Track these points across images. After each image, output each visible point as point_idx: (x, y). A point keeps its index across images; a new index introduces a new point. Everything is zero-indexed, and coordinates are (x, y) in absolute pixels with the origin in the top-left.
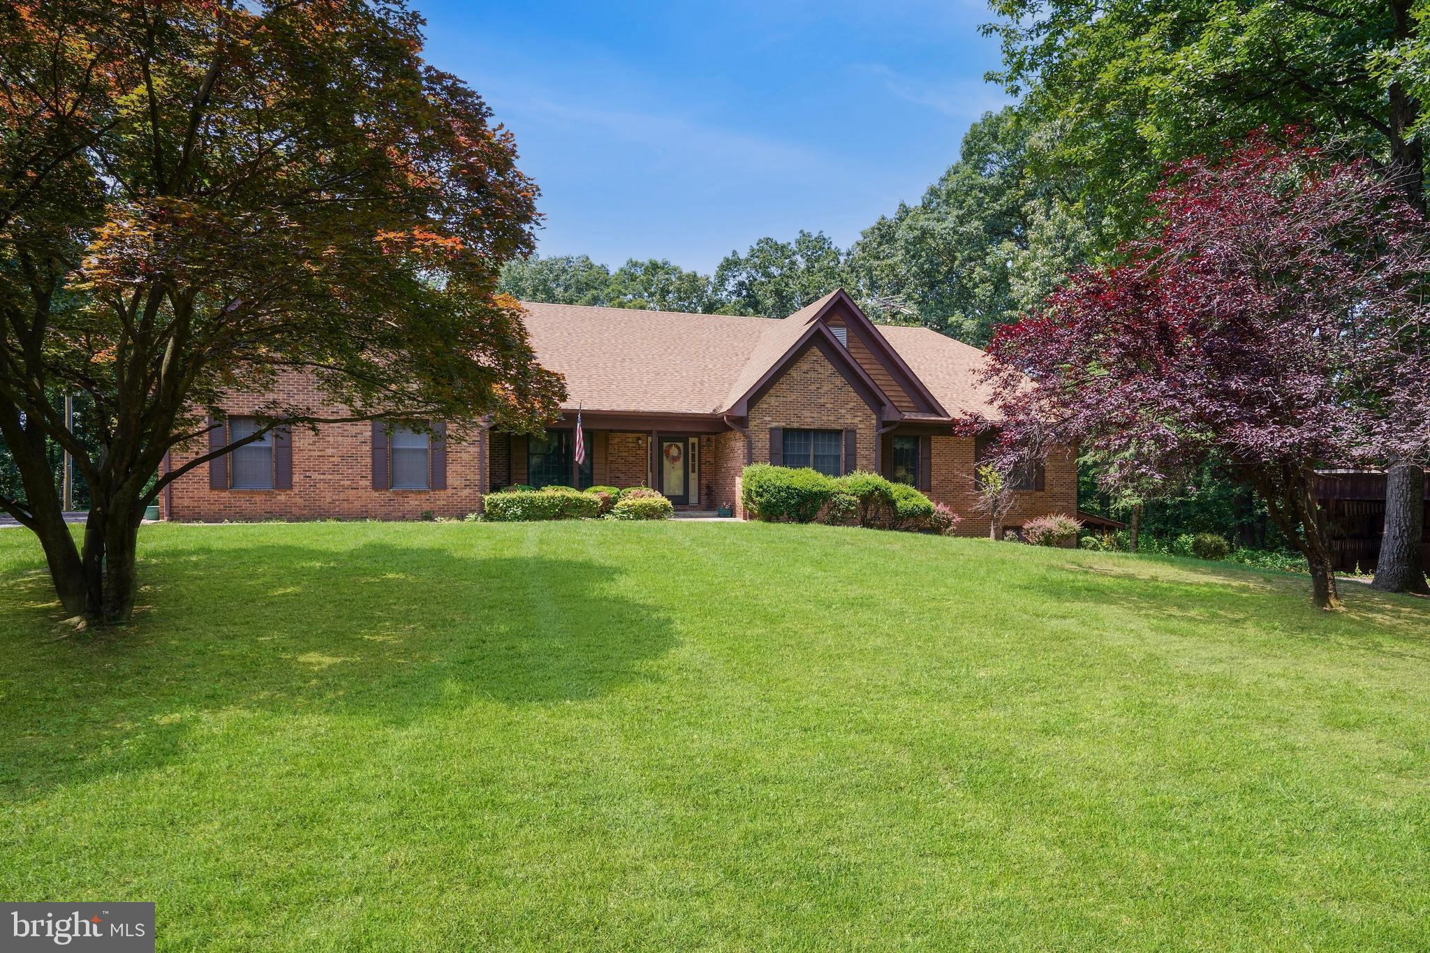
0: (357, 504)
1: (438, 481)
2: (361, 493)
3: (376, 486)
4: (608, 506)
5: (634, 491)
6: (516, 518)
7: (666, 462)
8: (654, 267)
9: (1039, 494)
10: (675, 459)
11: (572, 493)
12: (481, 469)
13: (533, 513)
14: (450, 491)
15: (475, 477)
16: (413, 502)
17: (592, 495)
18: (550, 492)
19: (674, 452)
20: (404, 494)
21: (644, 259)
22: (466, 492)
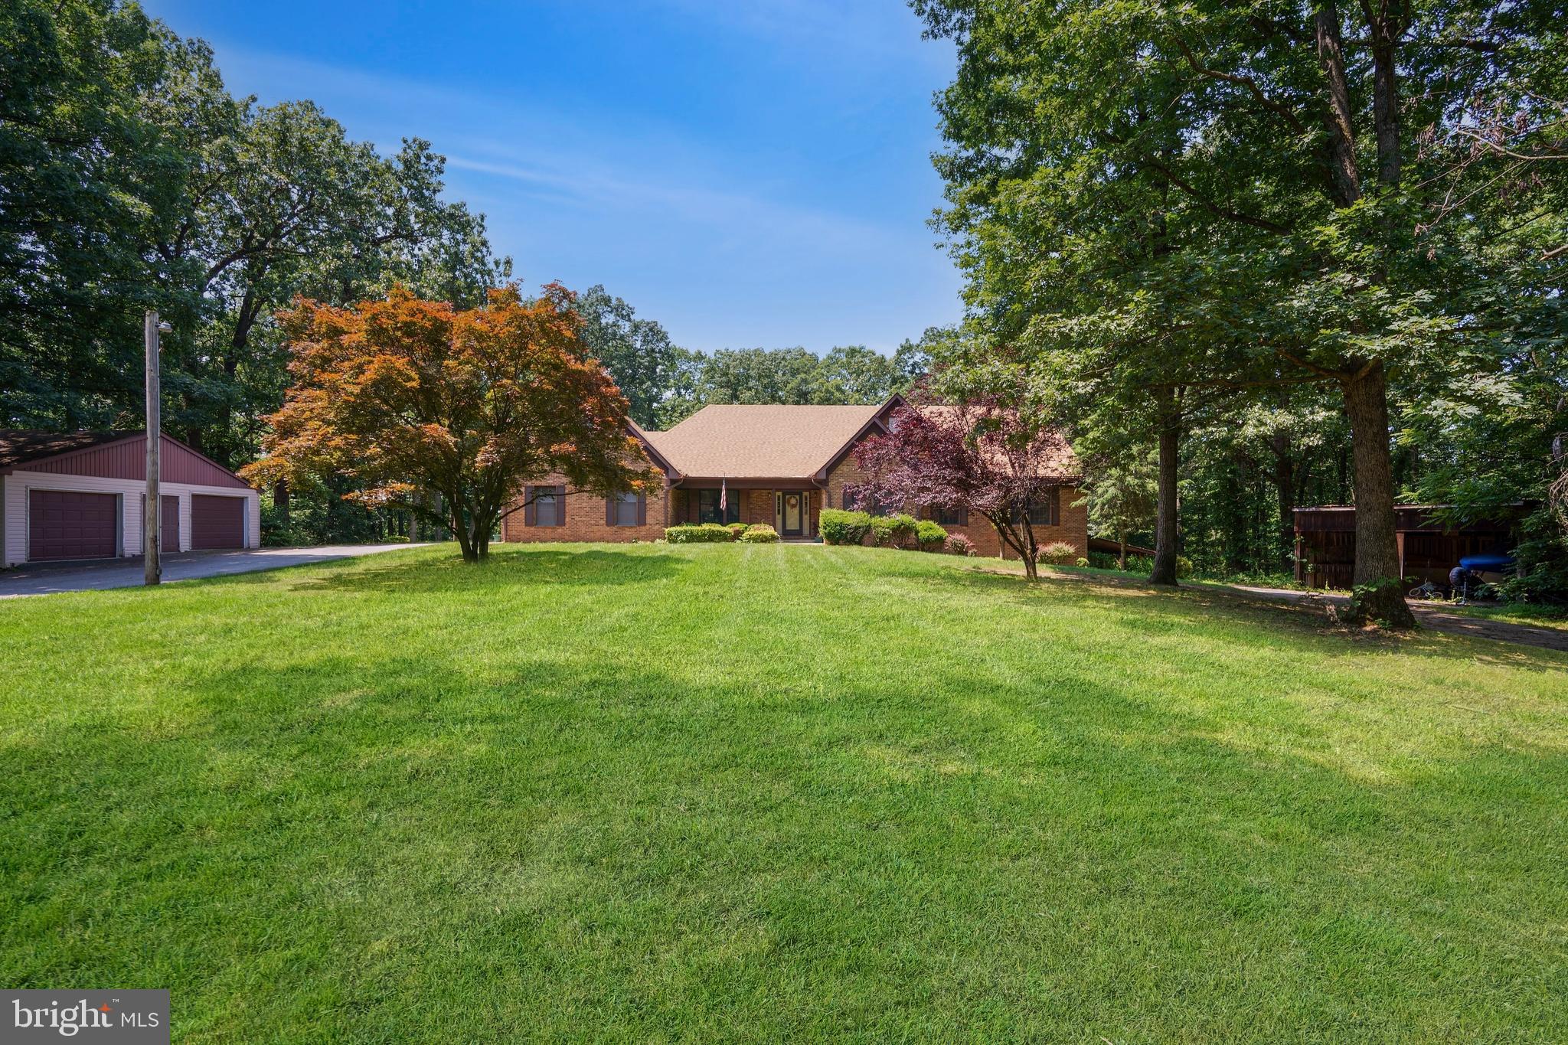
0: (598, 534)
1: (642, 522)
2: (600, 528)
3: (608, 524)
4: (737, 535)
5: (756, 526)
6: (682, 541)
7: (788, 508)
8: (853, 352)
9: (1055, 528)
10: (793, 506)
11: (717, 527)
12: (666, 513)
13: (692, 538)
14: (648, 527)
15: (662, 518)
16: (628, 533)
17: (729, 529)
18: (706, 527)
19: (793, 501)
20: (623, 528)
21: (845, 345)
22: (657, 527)
